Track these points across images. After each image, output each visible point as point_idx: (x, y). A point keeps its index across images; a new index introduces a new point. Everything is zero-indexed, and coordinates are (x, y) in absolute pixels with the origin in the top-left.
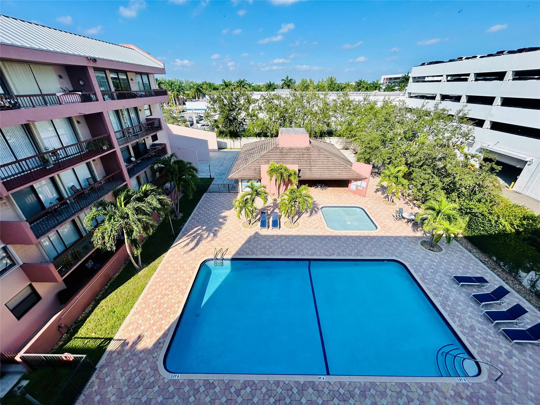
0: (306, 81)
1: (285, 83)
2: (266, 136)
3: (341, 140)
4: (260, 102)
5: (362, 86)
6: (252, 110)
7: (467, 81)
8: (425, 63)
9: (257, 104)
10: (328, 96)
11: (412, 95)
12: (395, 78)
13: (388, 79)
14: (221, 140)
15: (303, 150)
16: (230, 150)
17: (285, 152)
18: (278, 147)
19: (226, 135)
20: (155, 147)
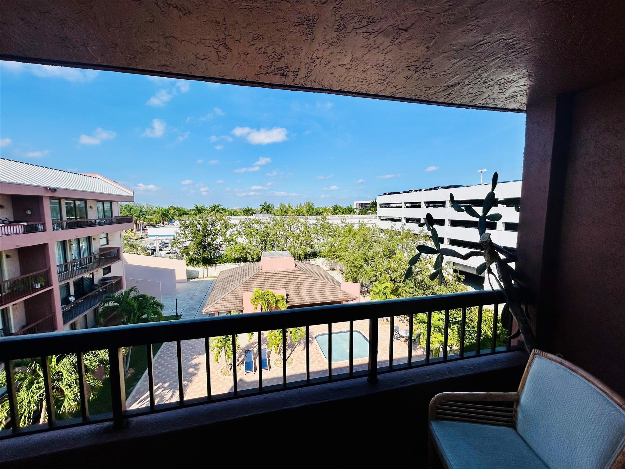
0: (285, 206)
1: (263, 208)
2: (245, 260)
3: (326, 261)
4: (239, 226)
5: (338, 210)
6: (231, 235)
7: (421, 207)
8: (386, 194)
9: (235, 229)
10: (308, 220)
11: (382, 218)
12: (366, 204)
13: (360, 205)
14: (191, 268)
15: (289, 273)
16: (202, 279)
17: (269, 276)
18: (262, 272)
19: (198, 263)
20: (106, 282)
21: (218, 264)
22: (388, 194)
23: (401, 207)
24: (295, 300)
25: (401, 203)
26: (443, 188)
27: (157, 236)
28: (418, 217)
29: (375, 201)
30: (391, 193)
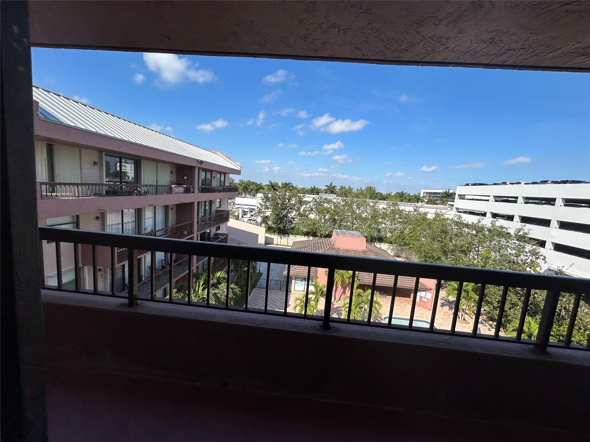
1: (329, 189)
3: (392, 247)
4: (312, 204)
6: (304, 210)
7: (516, 203)
8: (469, 184)
9: (308, 206)
10: (378, 205)
11: (459, 210)
12: (435, 193)
13: (428, 193)
14: (269, 235)
15: (360, 253)
16: (276, 246)
17: (341, 253)
18: (334, 248)
19: (275, 232)
20: (218, 237)
21: (290, 235)
22: (472, 185)
23: (488, 200)
24: (365, 279)
25: (489, 196)
26: (554, 182)
27: (242, 205)
28: (511, 214)
29: (448, 191)
30: (476, 184)
